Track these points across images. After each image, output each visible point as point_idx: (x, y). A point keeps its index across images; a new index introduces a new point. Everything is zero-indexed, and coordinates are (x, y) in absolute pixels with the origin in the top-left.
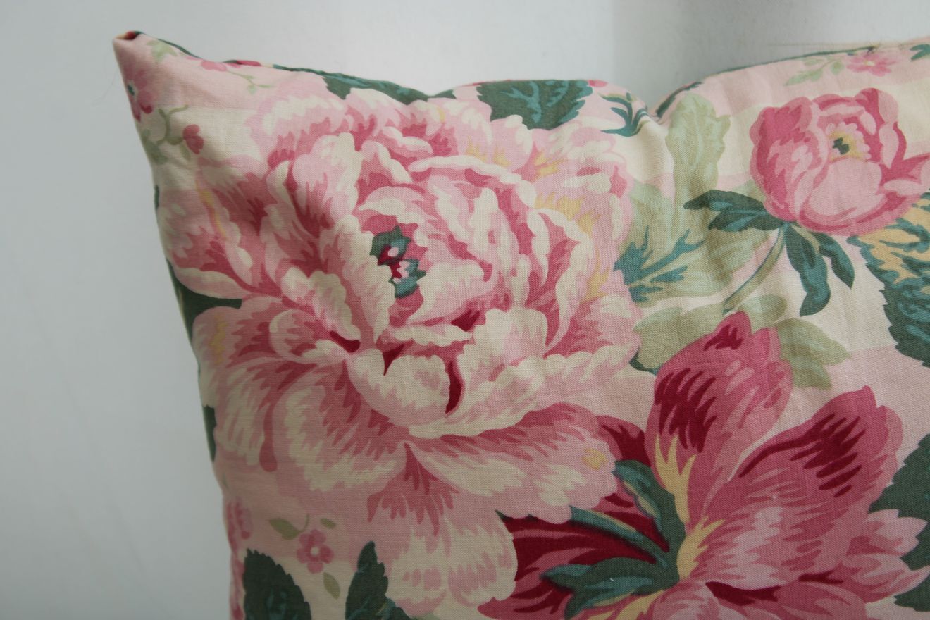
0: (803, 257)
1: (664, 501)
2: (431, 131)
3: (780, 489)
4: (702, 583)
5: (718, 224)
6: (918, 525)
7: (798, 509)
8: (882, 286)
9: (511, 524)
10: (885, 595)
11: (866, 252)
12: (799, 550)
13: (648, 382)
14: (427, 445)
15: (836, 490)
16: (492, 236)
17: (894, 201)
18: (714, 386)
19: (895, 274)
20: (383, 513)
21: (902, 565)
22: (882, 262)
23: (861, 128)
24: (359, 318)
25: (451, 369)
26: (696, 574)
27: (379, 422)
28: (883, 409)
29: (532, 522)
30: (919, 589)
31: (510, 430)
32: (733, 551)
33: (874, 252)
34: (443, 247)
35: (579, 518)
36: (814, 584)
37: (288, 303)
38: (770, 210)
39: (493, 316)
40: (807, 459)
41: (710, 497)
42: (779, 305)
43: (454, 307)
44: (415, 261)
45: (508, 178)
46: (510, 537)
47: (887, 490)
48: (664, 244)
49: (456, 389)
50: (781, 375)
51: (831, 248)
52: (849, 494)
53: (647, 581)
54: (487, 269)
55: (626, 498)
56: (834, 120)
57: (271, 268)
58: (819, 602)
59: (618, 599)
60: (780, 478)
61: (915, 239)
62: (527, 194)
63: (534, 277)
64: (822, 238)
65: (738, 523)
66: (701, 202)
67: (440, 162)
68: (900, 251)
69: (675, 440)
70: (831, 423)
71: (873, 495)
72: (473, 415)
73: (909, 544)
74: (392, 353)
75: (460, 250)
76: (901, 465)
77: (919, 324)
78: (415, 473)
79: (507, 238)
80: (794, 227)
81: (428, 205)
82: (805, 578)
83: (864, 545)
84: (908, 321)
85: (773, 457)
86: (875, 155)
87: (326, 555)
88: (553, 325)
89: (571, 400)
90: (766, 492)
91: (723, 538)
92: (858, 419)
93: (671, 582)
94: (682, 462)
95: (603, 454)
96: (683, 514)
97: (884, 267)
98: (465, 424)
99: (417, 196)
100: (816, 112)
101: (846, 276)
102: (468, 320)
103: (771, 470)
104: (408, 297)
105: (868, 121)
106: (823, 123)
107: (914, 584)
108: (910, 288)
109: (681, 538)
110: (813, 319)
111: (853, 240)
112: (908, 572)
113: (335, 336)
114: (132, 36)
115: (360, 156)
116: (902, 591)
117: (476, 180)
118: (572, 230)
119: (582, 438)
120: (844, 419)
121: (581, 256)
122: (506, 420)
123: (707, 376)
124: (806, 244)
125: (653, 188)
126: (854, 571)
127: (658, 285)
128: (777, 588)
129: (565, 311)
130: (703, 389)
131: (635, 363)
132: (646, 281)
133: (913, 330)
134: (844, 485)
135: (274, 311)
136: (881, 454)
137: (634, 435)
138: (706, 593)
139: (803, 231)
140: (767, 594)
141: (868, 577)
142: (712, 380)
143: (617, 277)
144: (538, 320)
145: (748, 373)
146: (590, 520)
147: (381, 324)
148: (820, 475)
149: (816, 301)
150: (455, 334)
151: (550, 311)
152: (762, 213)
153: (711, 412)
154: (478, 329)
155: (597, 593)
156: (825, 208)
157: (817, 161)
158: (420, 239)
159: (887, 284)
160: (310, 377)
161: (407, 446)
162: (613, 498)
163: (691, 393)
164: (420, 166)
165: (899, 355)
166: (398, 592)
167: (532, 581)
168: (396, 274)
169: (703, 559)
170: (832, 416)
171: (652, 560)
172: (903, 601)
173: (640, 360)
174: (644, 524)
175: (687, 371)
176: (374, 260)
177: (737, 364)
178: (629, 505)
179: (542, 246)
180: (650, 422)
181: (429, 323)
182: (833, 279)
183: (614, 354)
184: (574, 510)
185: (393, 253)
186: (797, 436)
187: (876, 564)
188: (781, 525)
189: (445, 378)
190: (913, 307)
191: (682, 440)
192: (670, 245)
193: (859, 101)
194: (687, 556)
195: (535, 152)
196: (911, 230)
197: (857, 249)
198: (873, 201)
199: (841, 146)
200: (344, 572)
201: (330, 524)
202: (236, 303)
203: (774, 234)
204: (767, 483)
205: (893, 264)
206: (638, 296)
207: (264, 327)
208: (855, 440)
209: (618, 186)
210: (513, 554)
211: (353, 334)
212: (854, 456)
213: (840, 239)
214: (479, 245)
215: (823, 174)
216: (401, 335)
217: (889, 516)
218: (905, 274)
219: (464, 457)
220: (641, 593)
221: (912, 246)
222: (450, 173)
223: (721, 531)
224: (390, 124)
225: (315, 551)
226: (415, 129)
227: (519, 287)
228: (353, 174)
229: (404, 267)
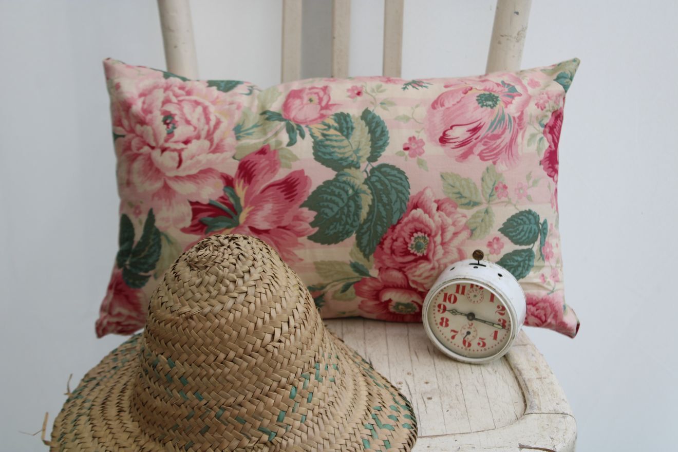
0: (290, 130)
1: (237, 199)
2: (187, 89)
3: (273, 198)
4: (247, 226)
5: (268, 119)
6: (314, 213)
7: (277, 205)
8: (313, 140)
9: (192, 203)
10: (303, 235)
11: (310, 130)
12: (278, 218)
13: (236, 164)
14: (170, 178)
15: (290, 200)
16: (199, 120)
17: (322, 116)
18: (256, 166)
19: (318, 137)
20: (156, 199)
21: (309, 226)
22: (314, 133)
23: (318, 95)
24: (156, 140)
25: (180, 156)
26: (245, 223)
27: (158, 171)
28: (307, 176)
29: (197, 203)
30: (315, 235)
31: (195, 175)
32: (256, 217)
33: (312, 130)
34: (183, 121)
35: (212, 203)
36: (282, 230)
37: (137, 136)
38: (283, 117)
39: (194, 142)
40: (281, 190)
41: (251, 199)
42: (279, 143)
43: (184, 138)
44: (174, 124)
45: (207, 103)
46: (190, 207)
47: (305, 202)
48: (249, 124)
49: (180, 162)
50: (277, 164)
51: (299, 128)
52: (293, 201)
53: (230, 224)
54: (195, 128)
55: (226, 198)
56: (311, 93)
57: (133, 125)
58: (283, 236)
59: (221, 229)
60: (273, 195)
61: (326, 127)
62: (212, 109)
63: (208, 131)
64: (298, 125)
65: (258, 208)
66: (264, 113)
67: (187, 98)
68: (321, 131)
69: (242, 181)
70: (290, 179)
71: (301, 203)
72: (185, 169)
73: (312, 219)
74: (164, 150)
75: (188, 122)
76: (310, 194)
77: (322, 152)
78: (166, 187)
79: (203, 120)
80: (290, 122)
81: (181, 109)
82: (279, 227)
83: (297, 218)
84: (319, 151)
85: (271, 188)
86: (320, 103)
87: (140, 213)
88: (212, 145)
89: (213, 167)
90: (268, 199)
91: (254, 212)
92: (298, 179)
93: (237, 225)
94: (244, 187)
95: (221, 184)
96: (242, 203)
97: (315, 135)
98: (182, 173)
99: (178, 106)
100: (307, 91)
101: (303, 136)
102: (186, 142)
103: (270, 192)
104: (170, 134)
105: (321, 94)
106: (308, 94)
107: (313, 233)
108: (321, 141)
109: (241, 211)
110: (290, 148)
111: (307, 126)
112: (311, 229)
113: (149, 145)
114: (108, 59)
115: (164, 95)
116: (310, 235)
117: (197, 103)
118: (223, 119)
119: (215, 179)
120: (294, 179)
121: (223, 126)
122: (194, 172)
123: (255, 162)
124: (293, 127)
125: (250, 108)
126: (294, 226)
127: (245, 136)
128: (269, 230)
129: (216, 140)
130: (253, 166)
131: (234, 158)
132: (241, 134)
133: (320, 154)
134: (292, 199)
135: (133, 138)
136: (304, 190)
137: (230, 179)
138: (248, 230)
139: (293, 123)
140: (266, 232)
141: (298, 229)
142: (256, 164)
143: (233, 133)
144: (207, 143)
145: (267, 162)
146: (214, 204)
147: (161, 142)
148: (285, 195)
149: (292, 142)
150: (182, 146)
151: (211, 141)
152: (280, 117)
153: (254, 173)
154: (189, 146)
155: (215, 227)
156: (301, 117)
157: (302, 104)
158: (177, 118)
159: (315, 140)
160: (140, 158)
161: (165, 179)
162: (222, 198)
163: (249, 167)
164: (181, 98)
165: (314, 161)
166: (159, 224)
167: (196, 222)
168: (168, 128)
169: (248, 218)
170: (291, 177)
171: (231, 217)
172: (310, 238)
173: (236, 157)
174: (230, 206)
175: (249, 161)
176: (162, 123)
177: (264, 160)
178: (226, 200)
179: (212, 123)
180: (236, 176)
181: (176, 142)
182: (298, 137)
183: (228, 154)
184: (210, 200)
185: (168, 121)
186: (280, 182)
187: (301, 225)
188: (272, 209)
189: (177, 159)
190: (321, 147)
191: (245, 181)
192: (251, 125)
193: (321, 89)
194: (242, 217)
195: (218, 98)
196: (325, 125)
197: (307, 129)
198: (316, 115)
199: (311, 100)
200: (144, 217)
201: (142, 202)
202: (123, 136)
203: (283, 123)
204: (269, 196)
205: (318, 134)
206: (238, 138)
207: (130, 143)
208: (297, 185)
209: (239, 108)
210: (191, 213)
211: (153, 144)
212: (296, 190)
213: (303, 126)
214: (194, 121)
215: (302, 108)
216: (167, 145)
217: (305, 210)
218: (321, 137)
219: (180, 183)
220: (228, 228)
221: (325, 129)
222: (190, 101)
223: (253, 210)
224: (176, 86)
225: (137, 211)
226: (182, 88)
227: (204, 134)
228: (161, 99)
229: (171, 126)
